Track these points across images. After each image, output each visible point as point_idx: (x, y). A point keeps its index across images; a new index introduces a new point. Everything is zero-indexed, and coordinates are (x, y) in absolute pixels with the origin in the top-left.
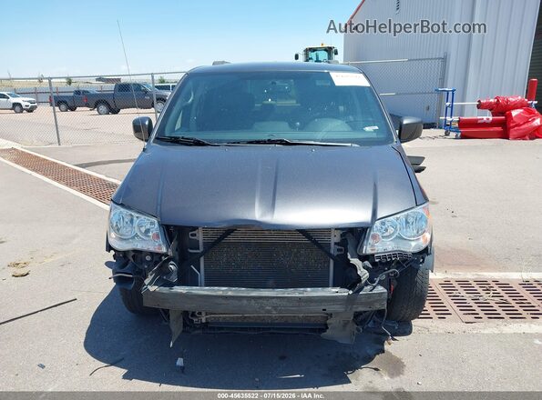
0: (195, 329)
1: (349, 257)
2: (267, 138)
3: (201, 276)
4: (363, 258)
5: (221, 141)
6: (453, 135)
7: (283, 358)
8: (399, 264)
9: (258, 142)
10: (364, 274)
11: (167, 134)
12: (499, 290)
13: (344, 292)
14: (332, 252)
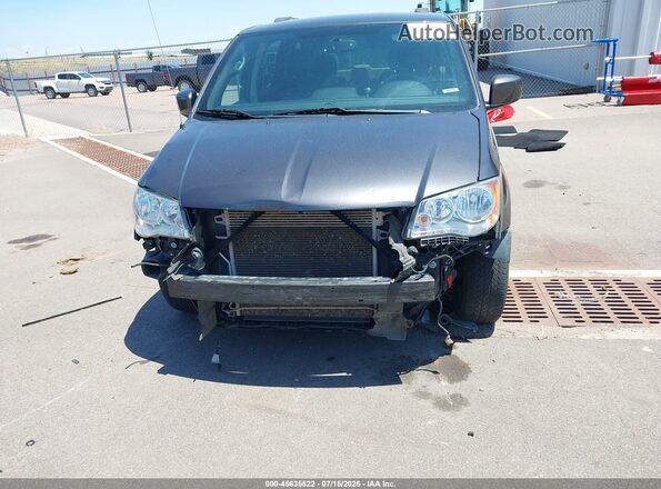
0: (231, 323)
1: (391, 241)
2: (319, 108)
3: (232, 264)
4: (408, 243)
5: (267, 113)
6: (614, 100)
7: (331, 359)
8: (451, 250)
9: (309, 112)
10: (407, 259)
11: (210, 107)
12: (619, 291)
13: (385, 281)
14: (374, 238)
